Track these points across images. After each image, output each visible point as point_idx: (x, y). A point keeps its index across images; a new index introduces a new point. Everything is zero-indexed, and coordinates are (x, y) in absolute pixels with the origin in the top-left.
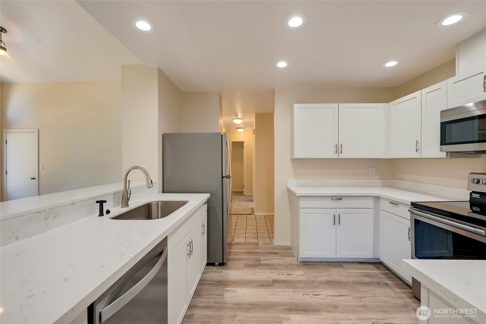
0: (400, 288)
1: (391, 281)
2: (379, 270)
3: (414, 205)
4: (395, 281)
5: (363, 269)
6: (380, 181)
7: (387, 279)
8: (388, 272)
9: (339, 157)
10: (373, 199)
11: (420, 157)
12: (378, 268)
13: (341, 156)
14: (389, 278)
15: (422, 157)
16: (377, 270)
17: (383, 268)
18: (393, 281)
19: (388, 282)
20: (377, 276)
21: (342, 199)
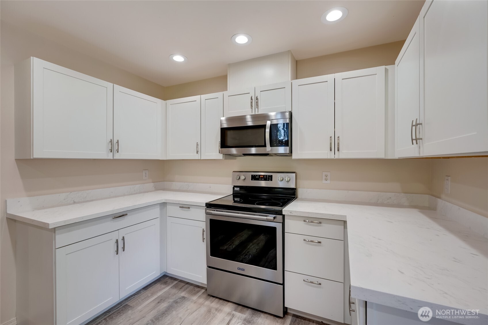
0: (195, 294)
1: (184, 291)
2: (168, 285)
3: (209, 205)
4: (187, 288)
5: (153, 294)
6: (152, 184)
7: (180, 292)
8: (176, 282)
9: (114, 158)
10: (160, 206)
11: (200, 158)
12: (166, 283)
13: (117, 156)
14: (181, 288)
15: (202, 159)
16: (167, 286)
17: (169, 281)
18: (185, 290)
19: (183, 294)
20: (170, 294)
21: (127, 214)
